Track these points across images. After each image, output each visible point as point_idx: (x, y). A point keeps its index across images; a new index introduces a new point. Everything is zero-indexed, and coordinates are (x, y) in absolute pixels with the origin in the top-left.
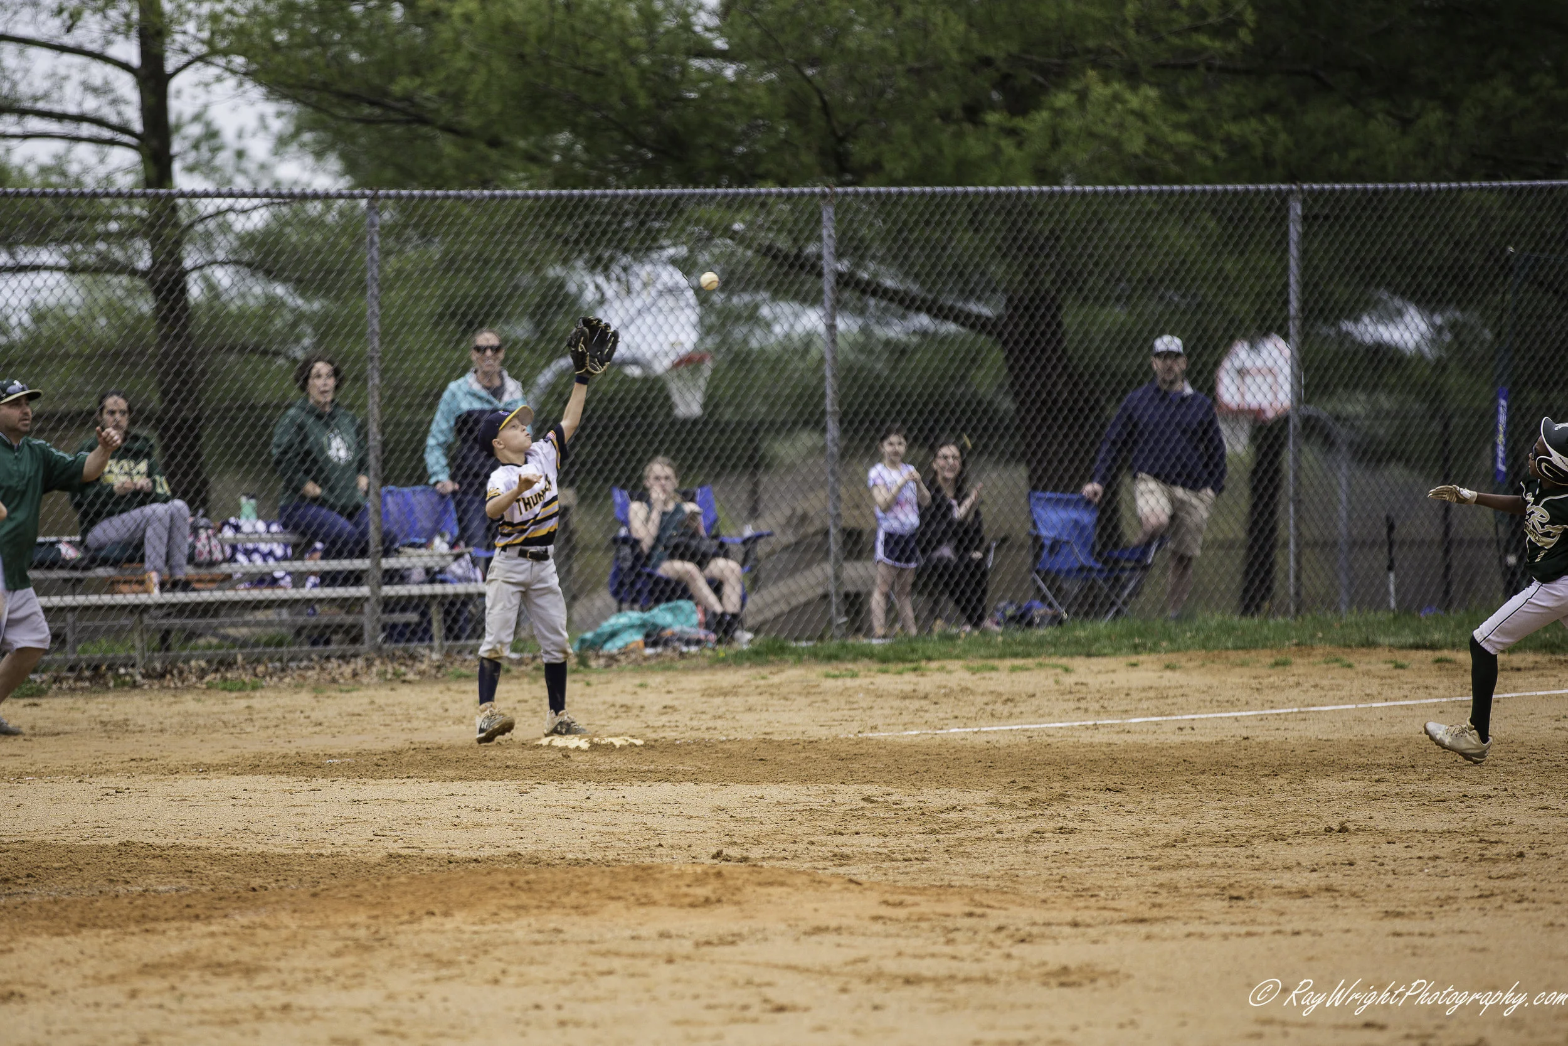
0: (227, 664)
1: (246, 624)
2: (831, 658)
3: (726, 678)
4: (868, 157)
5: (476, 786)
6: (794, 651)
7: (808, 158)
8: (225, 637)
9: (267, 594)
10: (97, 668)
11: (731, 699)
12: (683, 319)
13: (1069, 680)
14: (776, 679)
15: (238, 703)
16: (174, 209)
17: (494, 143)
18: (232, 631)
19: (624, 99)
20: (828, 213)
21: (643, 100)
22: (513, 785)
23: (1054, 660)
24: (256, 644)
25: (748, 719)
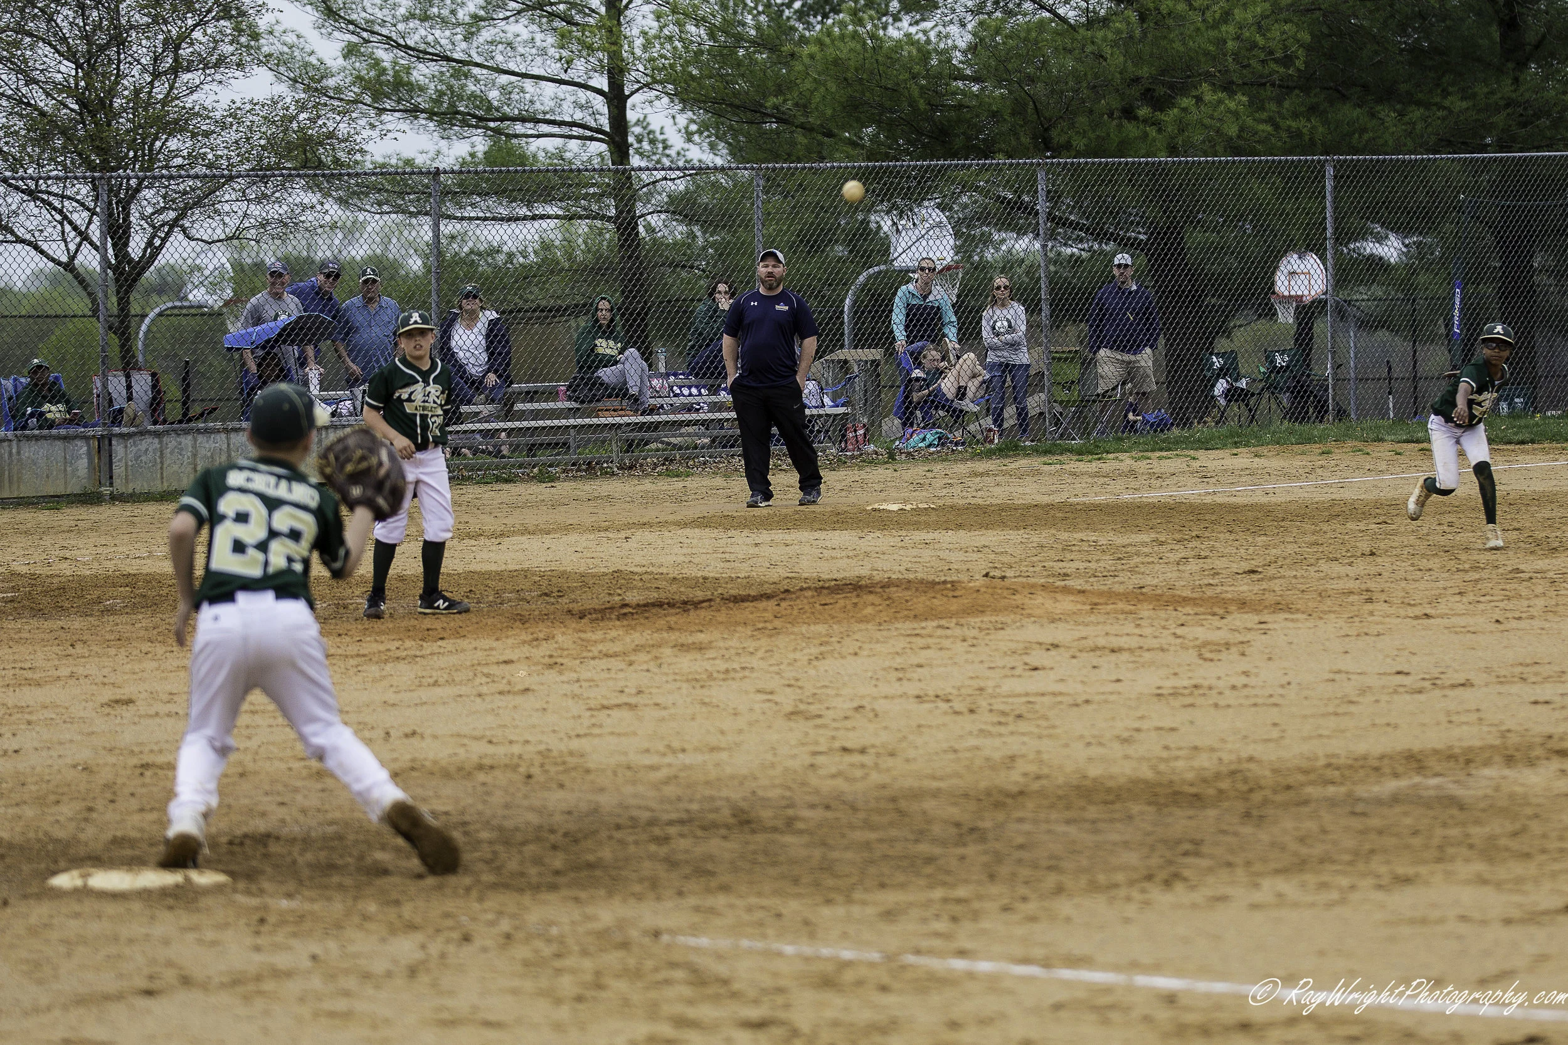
0: (668, 460)
1: (681, 435)
2: (1047, 452)
3: (981, 466)
4: (1063, 139)
5: (831, 534)
6: (1025, 448)
7: (1026, 140)
8: (668, 444)
9: (694, 416)
10: (589, 463)
11: (985, 478)
12: (945, 242)
13: (1195, 464)
14: (1013, 466)
15: (677, 484)
16: (629, 178)
17: (830, 134)
18: (673, 440)
19: (910, 105)
20: (1041, 175)
21: (922, 105)
22: (854, 533)
23: (1186, 452)
24: (687, 448)
25: (997, 491)
